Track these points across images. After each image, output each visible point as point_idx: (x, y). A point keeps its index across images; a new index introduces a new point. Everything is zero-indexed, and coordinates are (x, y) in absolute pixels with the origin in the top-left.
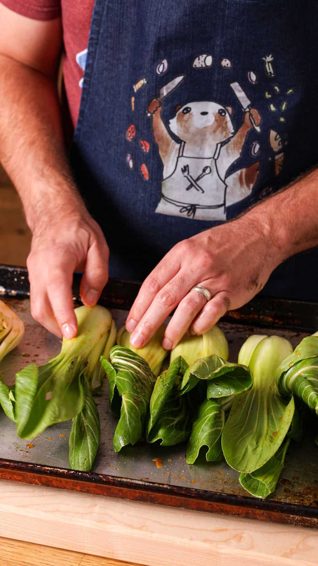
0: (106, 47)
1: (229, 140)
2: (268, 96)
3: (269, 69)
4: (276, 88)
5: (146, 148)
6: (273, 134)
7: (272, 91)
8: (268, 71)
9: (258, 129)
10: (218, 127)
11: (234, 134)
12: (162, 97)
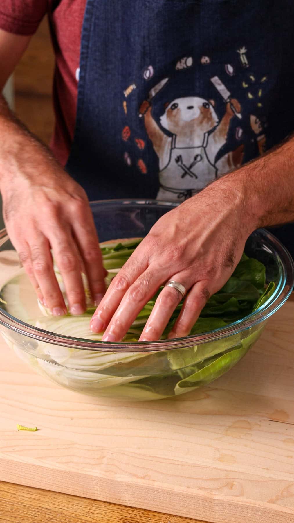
0: (95, 60)
1: (214, 129)
2: (245, 85)
3: (244, 60)
4: (252, 77)
5: (141, 145)
6: (253, 118)
7: (248, 81)
8: (243, 62)
9: (239, 116)
10: (204, 118)
11: (219, 122)
12: (151, 98)
